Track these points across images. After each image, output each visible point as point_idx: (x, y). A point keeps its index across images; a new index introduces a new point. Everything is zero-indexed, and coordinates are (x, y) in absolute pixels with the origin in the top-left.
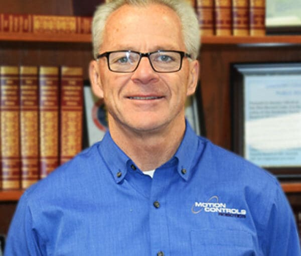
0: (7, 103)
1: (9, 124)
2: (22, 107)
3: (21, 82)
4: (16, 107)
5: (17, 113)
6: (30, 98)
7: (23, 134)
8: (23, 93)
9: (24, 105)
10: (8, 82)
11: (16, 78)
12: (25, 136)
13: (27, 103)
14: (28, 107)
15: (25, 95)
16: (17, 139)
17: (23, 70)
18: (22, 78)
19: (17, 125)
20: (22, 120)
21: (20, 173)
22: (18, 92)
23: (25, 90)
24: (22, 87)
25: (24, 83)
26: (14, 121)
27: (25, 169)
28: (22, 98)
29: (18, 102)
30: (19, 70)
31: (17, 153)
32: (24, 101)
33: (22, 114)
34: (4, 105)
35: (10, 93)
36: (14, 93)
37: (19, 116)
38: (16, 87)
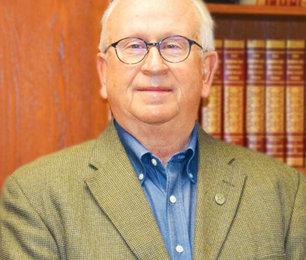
0: (272, 78)
1: (274, 99)
2: (288, 82)
3: (288, 57)
4: (283, 82)
5: (282, 88)
6: (296, 73)
7: (288, 109)
8: (289, 67)
9: (290, 80)
10: (274, 56)
11: (282, 53)
12: (291, 111)
13: (292, 78)
14: (293, 82)
15: (291, 70)
16: (282, 115)
17: (290, 44)
18: (288, 52)
19: (282, 100)
20: (288, 95)
21: (285, 150)
22: (285, 67)
23: (291, 64)
24: (289, 62)
25: (291, 58)
26: (279, 96)
27: (290, 146)
28: (289, 73)
29: (284, 77)
30: (286, 44)
31: (282, 129)
32: (290, 75)
33: (288, 89)
34: (270, 80)
35: (276, 67)
36: (280, 67)
37: (285, 91)
38: (282, 62)
